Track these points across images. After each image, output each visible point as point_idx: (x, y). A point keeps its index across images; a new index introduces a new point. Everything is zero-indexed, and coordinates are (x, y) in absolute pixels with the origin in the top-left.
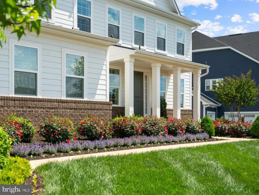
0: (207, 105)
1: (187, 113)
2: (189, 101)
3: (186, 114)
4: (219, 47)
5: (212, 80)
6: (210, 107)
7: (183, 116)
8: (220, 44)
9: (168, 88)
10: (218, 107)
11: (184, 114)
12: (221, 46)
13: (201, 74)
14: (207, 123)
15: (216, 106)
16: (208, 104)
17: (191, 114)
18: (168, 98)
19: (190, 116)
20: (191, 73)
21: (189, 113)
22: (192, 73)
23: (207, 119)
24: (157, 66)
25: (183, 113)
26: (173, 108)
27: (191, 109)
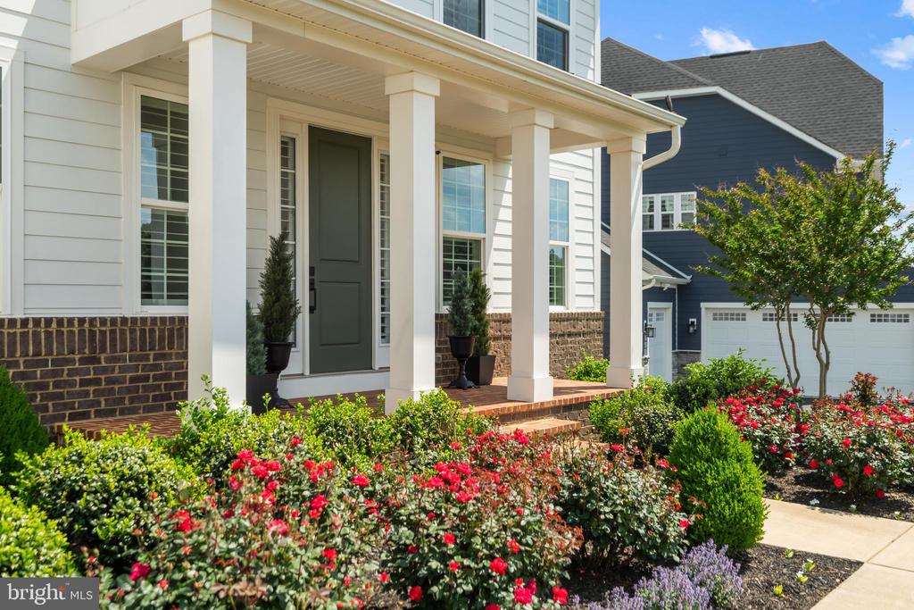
0: (650, 281)
1: (581, 326)
2: (588, 277)
3: (579, 334)
4: (683, 87)
5: (661, 195)
6: (659, 285)
7: (567, 343)
8: (685, 80)
9: (497, 220)
10: (679, 286)
11: (570, 335)
12: (691, 86)
13: (645, 157)
14: (719, 463)
15: (674, 284)
16: (651, 277)
17: (599, 333)
18: (495, 264)
19: (595, 340)
20: (598, 151)
21: (588, 327)
22: (604, 150)
23: (718, 434)
24: (413, 90)
25: (565, 327)
26: (509, 311)
27: (597, 309)
